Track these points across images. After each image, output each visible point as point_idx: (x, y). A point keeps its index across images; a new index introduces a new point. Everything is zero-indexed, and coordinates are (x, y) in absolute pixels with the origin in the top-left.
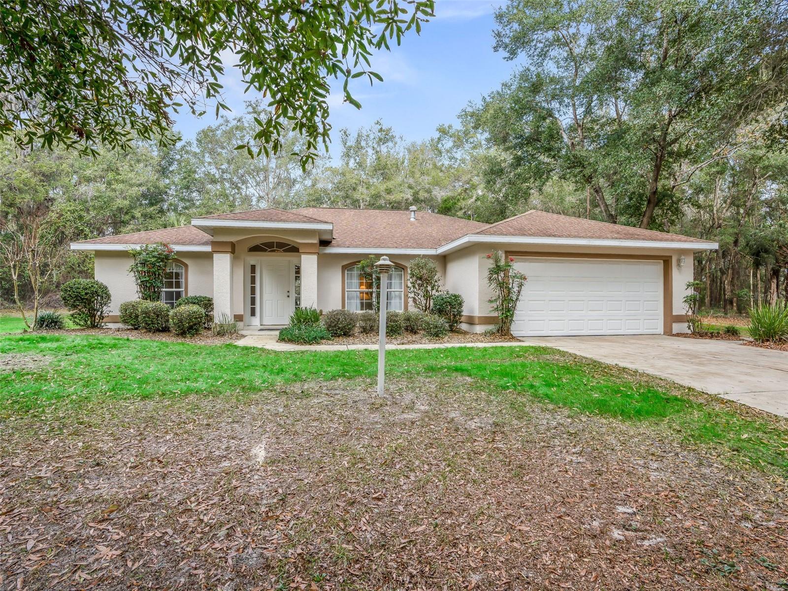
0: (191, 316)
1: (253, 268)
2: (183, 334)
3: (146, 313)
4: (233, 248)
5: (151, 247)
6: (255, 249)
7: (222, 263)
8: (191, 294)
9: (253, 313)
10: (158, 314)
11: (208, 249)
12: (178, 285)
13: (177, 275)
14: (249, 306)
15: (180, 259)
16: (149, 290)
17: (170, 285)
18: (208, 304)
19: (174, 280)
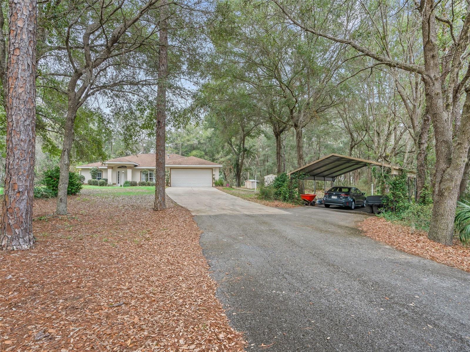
0: (102, 182)
1: (119, 172)
2: (100, 185)
3: (93, 181)
4: (112, 168)
5: (94, 167)
6: (119, 167)
7: (110, 171)
8: (104, 178)
9: (119, 183)
10: (96, 182)
11: (107, 168)
12: (101, 176)
13: (100, 174)
14: (118, 181)
15: (101, 170)
16: (94, 177)
17: (99, 176)
18: (107, 180)
19: (100, 175)
